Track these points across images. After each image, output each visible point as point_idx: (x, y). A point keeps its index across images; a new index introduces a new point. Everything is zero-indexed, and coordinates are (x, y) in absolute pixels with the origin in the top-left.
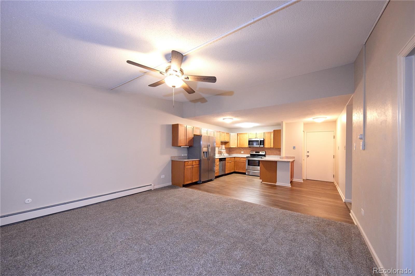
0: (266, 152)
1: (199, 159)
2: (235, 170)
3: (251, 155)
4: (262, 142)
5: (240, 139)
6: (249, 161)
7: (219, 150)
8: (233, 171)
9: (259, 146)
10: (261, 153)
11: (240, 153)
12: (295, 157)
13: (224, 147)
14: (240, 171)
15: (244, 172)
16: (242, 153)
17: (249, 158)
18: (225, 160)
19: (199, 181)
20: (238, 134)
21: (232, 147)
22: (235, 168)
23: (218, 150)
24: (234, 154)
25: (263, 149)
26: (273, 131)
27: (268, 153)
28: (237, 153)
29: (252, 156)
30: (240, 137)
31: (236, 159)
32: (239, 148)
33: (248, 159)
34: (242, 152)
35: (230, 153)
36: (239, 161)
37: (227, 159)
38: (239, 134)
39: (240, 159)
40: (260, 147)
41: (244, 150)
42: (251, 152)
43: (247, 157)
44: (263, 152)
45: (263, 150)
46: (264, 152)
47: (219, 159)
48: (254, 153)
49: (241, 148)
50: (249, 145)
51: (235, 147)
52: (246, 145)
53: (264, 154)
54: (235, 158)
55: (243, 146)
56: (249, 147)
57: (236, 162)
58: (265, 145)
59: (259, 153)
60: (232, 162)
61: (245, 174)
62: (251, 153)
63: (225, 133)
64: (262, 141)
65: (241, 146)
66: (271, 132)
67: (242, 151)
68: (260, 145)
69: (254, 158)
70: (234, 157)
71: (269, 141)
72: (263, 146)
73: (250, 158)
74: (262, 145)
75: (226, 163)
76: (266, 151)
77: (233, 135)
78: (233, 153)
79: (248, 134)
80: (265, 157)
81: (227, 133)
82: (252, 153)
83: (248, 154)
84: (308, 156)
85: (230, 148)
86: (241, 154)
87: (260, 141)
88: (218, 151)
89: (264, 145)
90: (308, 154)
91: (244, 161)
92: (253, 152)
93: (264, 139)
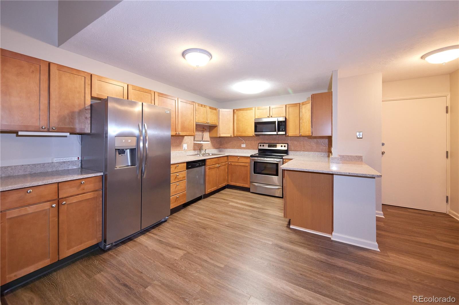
0: (289, 144)
1: (102, 174)
2: (230, 182)
3: (260, 150)
4: (282, 125)
5: (238, 120)
6: (256, 163)
7: (195, 142)
8: (224, 185)
9: (275, 133)
10: (279, 147)
11: (240, 148)
12: (363, 158)
13: (207, 135)
14: (238, 184)
15: (246, 186)
16: (242, 146)
17: (256, 158)
18: (205, 165)
19: (101, 242)
20: (234, 110)
21: (222, 135)
22: (230, 178)
23: (193, 142)
24: (229, 150)
25: (285, 139)
26: (310, 96)
27: (292, 148)
28: (233, 148)
29: (263, 153)
30: (237, 117)
31: (230, 160)
32: (237, 137)
33: (253, 160)
34: (244, 146)
35: (221, 147)
36: (237, 164)
37: (208, 163)
38: (237, 110)
39: (238, 160)
40: (277, 135)
41: (247, 142)
42: (260, 144)
43: (252, 156)
44: (283, 145)
45: (284, 142)
46: (287, 145)
47: (185, 164)
48: (266, 147)
49: (240, 137)
50: (256, 131)
51: (229, 135)
52: (251, 131)
53: (286, 148)
54: (229, 157)
55: (244, 134)
56: (256, 135)
57: (230, 166)
58: (287, 131)
59: (276, 146)
60: (223, 167)
61: (247, 190)
62: (260, 148)
63: (208, 108)
64: (281, 122)
65: (239, 134)
66: (300, 103)
67: (243, 144)
68: (279, 131)
69: (266, 159)
70: (227, 156)
71: (297, 122)
72: (283, 133)
73: (259, 158)
74: (282, 131)
75: (207, 170)
76: (289, 142)
77: (226, 113)
78: (227, 148)
79: (254, 109)
80: (288, 155)
81: (210, 108)
82: (262, 148)
83: (254, 149)
84: (383, 153)
85: (220, 137)
86: (240, 150)
87: (278, 122)
88: (193, 144)
89: (285, 130)
90: (383, 149)
91: (247, 165)
92: (263, 146)
93: (286, 118)
